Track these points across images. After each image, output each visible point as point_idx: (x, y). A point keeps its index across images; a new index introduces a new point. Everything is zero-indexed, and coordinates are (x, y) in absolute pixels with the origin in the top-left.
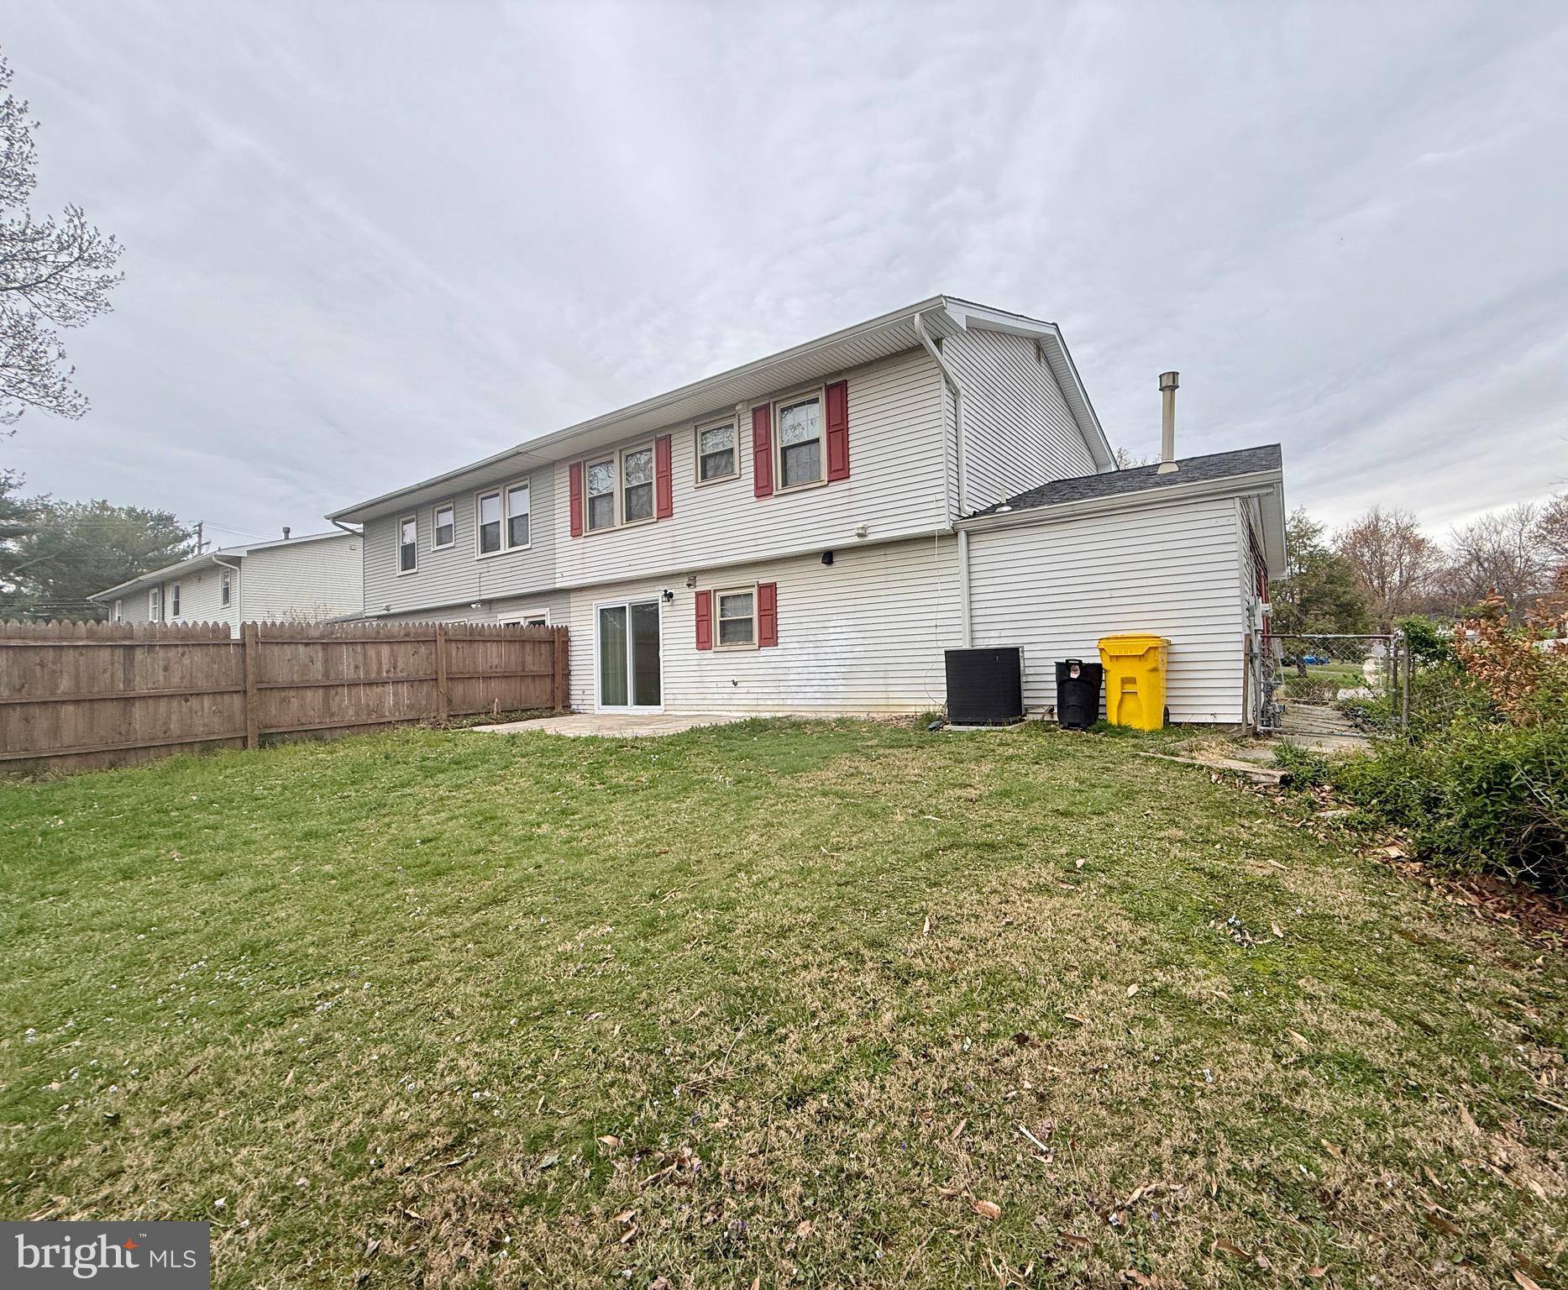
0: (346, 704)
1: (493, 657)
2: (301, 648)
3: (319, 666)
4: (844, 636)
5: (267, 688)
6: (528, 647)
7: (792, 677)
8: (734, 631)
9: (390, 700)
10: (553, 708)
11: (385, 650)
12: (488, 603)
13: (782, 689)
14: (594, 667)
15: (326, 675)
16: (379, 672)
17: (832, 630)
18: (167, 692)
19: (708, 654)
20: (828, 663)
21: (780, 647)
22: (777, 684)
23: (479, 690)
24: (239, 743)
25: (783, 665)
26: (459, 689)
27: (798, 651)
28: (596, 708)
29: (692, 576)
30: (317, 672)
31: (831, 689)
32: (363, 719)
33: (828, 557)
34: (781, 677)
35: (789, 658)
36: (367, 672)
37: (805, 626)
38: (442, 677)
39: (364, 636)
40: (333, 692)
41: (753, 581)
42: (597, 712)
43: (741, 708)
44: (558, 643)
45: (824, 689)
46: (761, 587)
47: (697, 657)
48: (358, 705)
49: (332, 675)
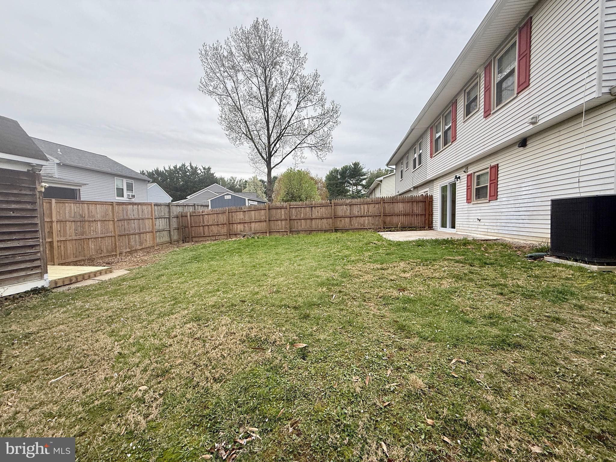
0: (356, 223)
1: (400, 207)
2: (344, 206)
3: (349, 211)
4: (530, 192)
5: (336, 217)
6: (415, 204)
7: (503, 218)
8: (480, 193)
9: (366, 222)
10: (425, 227)
11: (366, 206)
12: (416, 188)
13: (498, 224)
14: (438, 211)
15: (350, 214)
16: (364, 213)
17: (524, 189)
18: (318, 218)
19: (471, 205)
20: (520, 209)
21: (498, 200)
22: (495, 221)
23: (395, 219)
24: (331, 231)
25: (499, 210)
26: (388, 219)
27: (506, 203)
28: (438, 228)
29: (466, 166)
30: (348, 213)
31: (521, 225)
32: (360, 227)
33: (523, 142)
34: (498, 218)
35: (502, 207)
36: (361, 213)
37: (510, 187)
38: (382, 214)
39: (360, 202)
40: (352, 219)
41: (488, 166)
42: (439, 230)
43: (481, 233)
44: (428, 201)
45: (517, 225)
46: (491, 168)
47: (467, 207)
48: (358, 223)
49: (352, 213)
